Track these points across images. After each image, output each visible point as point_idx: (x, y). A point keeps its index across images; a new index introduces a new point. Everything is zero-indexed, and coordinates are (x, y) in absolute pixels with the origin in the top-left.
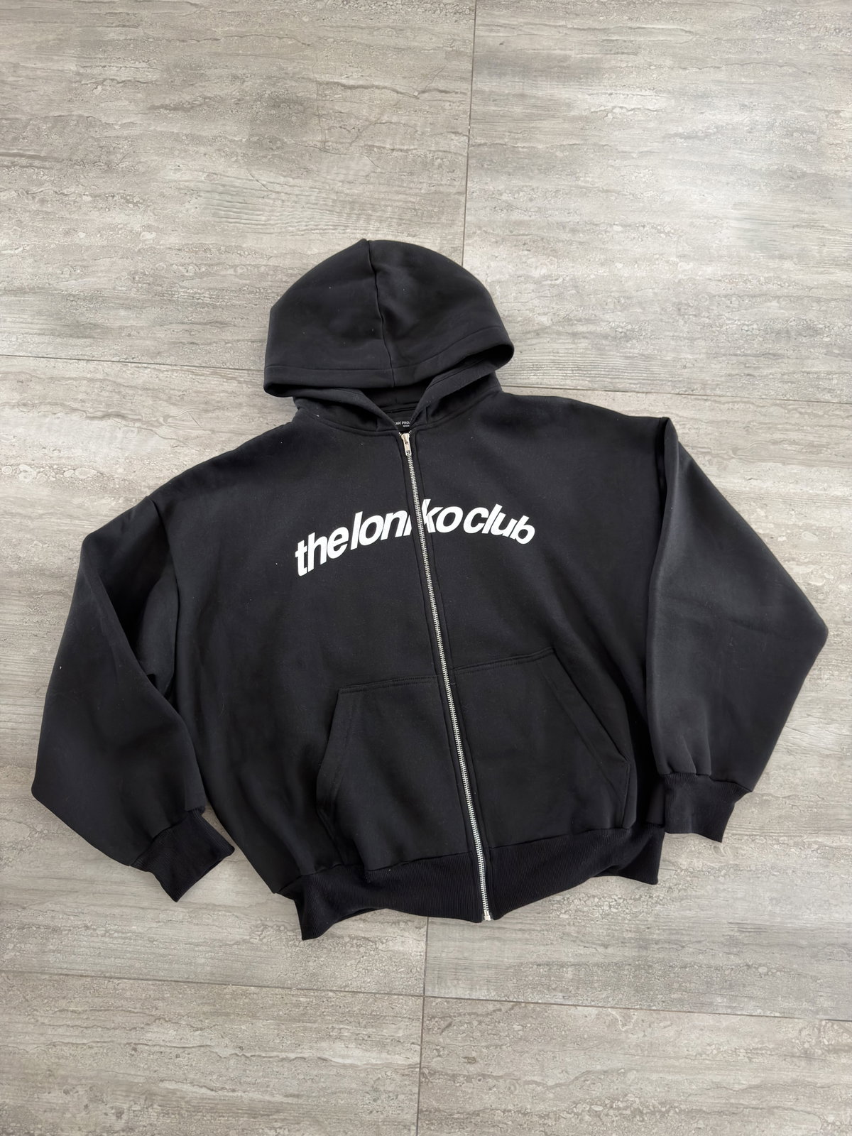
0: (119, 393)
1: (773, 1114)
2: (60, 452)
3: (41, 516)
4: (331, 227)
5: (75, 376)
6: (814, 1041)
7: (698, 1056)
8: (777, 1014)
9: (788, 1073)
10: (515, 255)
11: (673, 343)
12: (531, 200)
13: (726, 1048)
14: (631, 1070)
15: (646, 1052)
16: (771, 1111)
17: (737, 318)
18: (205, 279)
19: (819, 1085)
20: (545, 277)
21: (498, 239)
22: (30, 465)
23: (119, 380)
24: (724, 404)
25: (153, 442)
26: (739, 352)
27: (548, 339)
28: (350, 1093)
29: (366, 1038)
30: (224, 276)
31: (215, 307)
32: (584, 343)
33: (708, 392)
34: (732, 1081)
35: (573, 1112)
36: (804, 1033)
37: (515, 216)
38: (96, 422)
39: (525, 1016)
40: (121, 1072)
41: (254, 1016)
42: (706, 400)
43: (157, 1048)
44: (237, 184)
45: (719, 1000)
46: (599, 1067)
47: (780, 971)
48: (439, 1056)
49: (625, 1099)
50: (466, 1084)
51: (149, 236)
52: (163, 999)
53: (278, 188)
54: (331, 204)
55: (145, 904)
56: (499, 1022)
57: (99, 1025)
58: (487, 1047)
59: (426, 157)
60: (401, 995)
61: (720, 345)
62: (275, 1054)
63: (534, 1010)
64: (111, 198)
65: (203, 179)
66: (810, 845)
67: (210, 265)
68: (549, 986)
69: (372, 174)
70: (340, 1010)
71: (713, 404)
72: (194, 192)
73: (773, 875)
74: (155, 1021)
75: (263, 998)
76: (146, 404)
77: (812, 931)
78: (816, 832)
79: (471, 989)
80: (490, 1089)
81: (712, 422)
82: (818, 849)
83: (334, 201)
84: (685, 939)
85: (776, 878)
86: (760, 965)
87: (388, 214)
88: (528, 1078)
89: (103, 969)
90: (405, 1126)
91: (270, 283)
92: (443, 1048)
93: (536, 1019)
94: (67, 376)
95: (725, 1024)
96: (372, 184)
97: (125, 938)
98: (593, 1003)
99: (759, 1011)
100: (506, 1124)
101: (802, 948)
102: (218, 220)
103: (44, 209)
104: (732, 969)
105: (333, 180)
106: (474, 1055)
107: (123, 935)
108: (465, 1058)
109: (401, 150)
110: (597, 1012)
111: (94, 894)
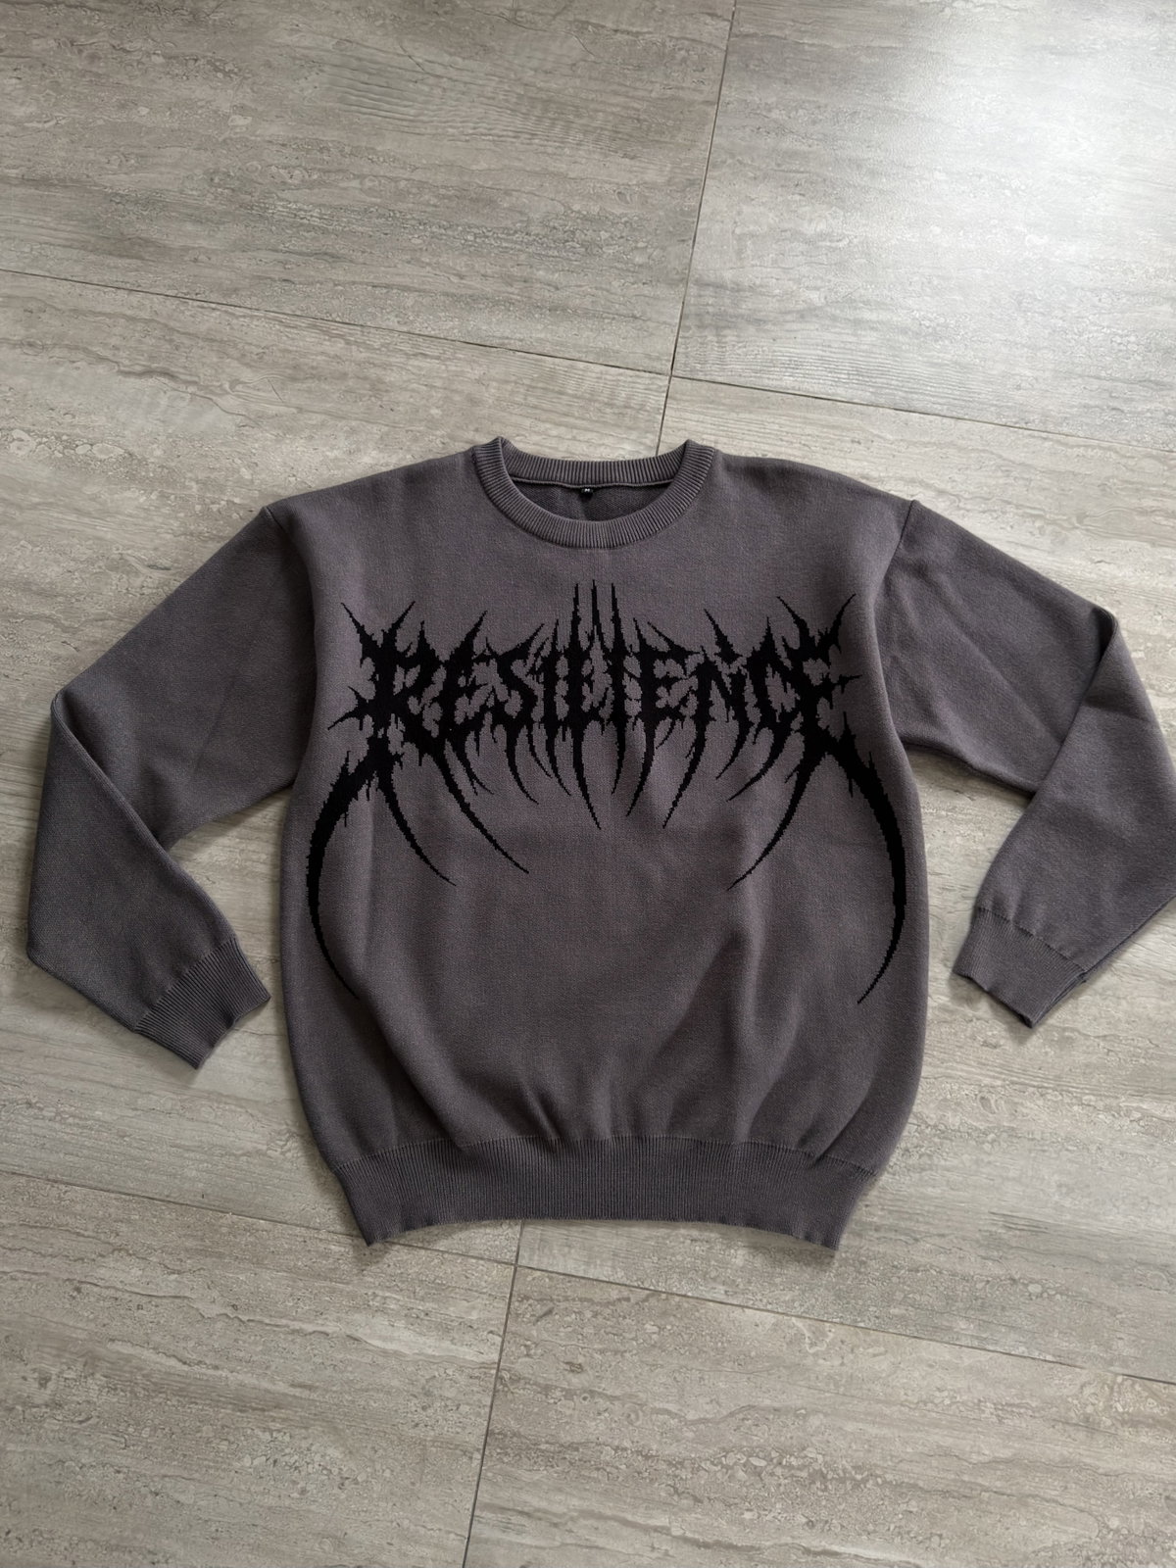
0: (171, 341)
1: (1026, 1505)
2: (74, 417)
3: (34, 507)
4: (510, 134)
5: (108, 311)
6: (1101, 1404)
7: (921, 1404)
8: (1049, 1358)
9: (1058, 1447)
10: (780, 199)
11: (1005, 350)
12: (814, 123)
13: (965, 1398)
14: (816, 1412)
15: (842, 1390)
16: (1023, 1500)
17: (1105, 324)
18: (316, 191)
19: (1101, 1471)
20: (822, 236)
21: (758, 173)
22: (28, 432)
23: (172, 324)
24: (1072, 447)
25: (211, 416)
26: (1103, 374)
27: (817, 326)
28: (389, 1393)
29: (422, 1315)
30: (345, 189)
31: (325, 232)
32: (871, 337)
33: (1051, 427)
34: (968, 1449)
35: (721, 1463)
36: (1088, 1391)
37: (787, 143)
38: (132, 381)
39: (664, 1314)
40: (55, 1320)
41: (259, 1263)
42: (1045, 439)
43: (112, 1292)
44: (380, 60)
45: (962, 1324)
46: (767, 1402)
47: (1061, 1294)
48: (528, 1355)
49: (802, 1455)
50: (563, 1402)
51: (240, 121)
52: (129, 1221)
53: (440, 70)
54: (514, 100)
55: (119, 1081)
56: (624, 1318)
57: (30, 1247)
58: (602, 1352)
59: (664, 45)
60: (482, 1259)
61: (1076, 361)
62: (284, 1322)
63: (679, 1306)
64: (192, 62)
65: (331, 48)
66: (1128, 1114)
67: (325, 172)
68: (706, 1273)
69: (582, 63)
70: (389, 1271)
71: (1056, 446)
72: (315, 64)
73: (1067, 1150)
74: (112, 1253)
75: (275, 1238)
76: (208, 361)
77: (1118, 1240)
78: (1141, 1094)
79: (588, 1264)
80: (599, 1414)
81: (1053, 472)
82: (1140, 1119)
83: (520, 97)
84: (921, 1229)
85: (1070, 1155)
86: (1032, 1281)
87: (597, 123)
88: (658, 1405)
89: (47, 1167)
90: (465, 1453)
91: (411, 205)
92: (537, 1345)
93: (681, 1319)
94: (98, 310)
95: (967, 1362)
96: (579, 77)
97: (84, 1127)
98: (769, 1307)
99: (1022, 1350)
100: (617, 1468)
101: (1098, 1263)
102: (346, 107)
103: (94, 69)
104: (988, 1282)
105: (523, 66)
106: (580, 1361)
107: (81, 1123)
108: (567, 1363)
109: (628, 33)
110: (773, 1321)
111: (46, 1057)
